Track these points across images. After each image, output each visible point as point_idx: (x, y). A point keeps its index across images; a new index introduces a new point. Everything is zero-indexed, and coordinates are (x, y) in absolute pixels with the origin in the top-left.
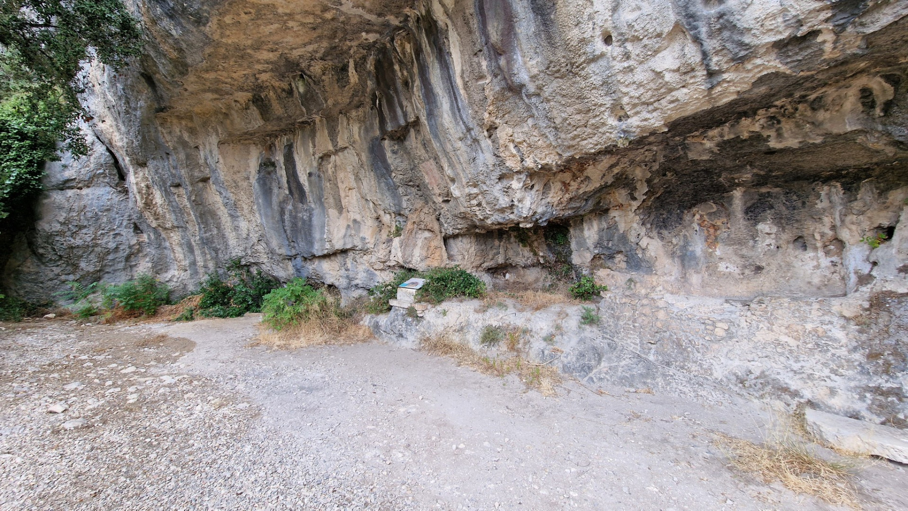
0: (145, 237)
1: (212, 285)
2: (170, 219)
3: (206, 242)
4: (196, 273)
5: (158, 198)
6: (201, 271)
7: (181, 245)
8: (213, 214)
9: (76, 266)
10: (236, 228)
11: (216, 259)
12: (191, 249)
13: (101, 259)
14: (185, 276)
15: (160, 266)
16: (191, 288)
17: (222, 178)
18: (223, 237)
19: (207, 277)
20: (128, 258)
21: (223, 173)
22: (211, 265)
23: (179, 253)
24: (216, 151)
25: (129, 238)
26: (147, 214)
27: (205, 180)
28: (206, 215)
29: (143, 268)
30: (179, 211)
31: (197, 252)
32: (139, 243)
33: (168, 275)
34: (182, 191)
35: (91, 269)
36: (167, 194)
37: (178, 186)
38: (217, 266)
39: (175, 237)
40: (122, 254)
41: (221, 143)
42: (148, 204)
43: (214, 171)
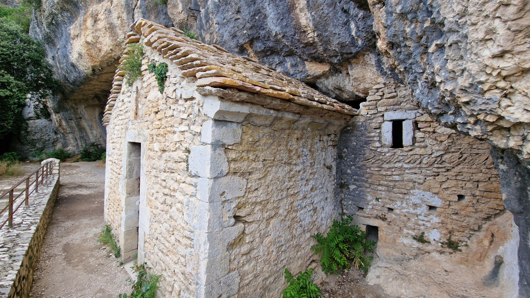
0: (59, 136)
1: (84, 151)
2: (68, 130)
3: (82, 138)
4: (78, 148)
5: (64, 123)
6: (80, 147)
7: (72, 138)
8: (84, 129)
9: (35, 146)
10: (92, 133)
11: (85, 143)
12: (76, 140)
13: (44, 143)
14: (74, 149)
15: (65, 145)
16: (77, 153)
17: (86, 118)
18: (88, 136)
19: (82, 149)
20: (53, 143)
21: (86, 116)
22: (84, 145)
23: (72, 141)
24: (84, 110)
25: (53, 136)
26: (60, 128)
27: (81, 118)
28: (81, 129)
29: (59, 146)
30: (72, 128)
31: (79, 141)
32: (57, 138)
33: (68, 148)
34: (72, 121)
35: (40, 147)
36: (67, 122)
37: (71, 120)
38: (86, 145)
39: (70, 136)
40: (51, 141)
41: (85, 107)
42: (60, 125)
43: (84, 116)
